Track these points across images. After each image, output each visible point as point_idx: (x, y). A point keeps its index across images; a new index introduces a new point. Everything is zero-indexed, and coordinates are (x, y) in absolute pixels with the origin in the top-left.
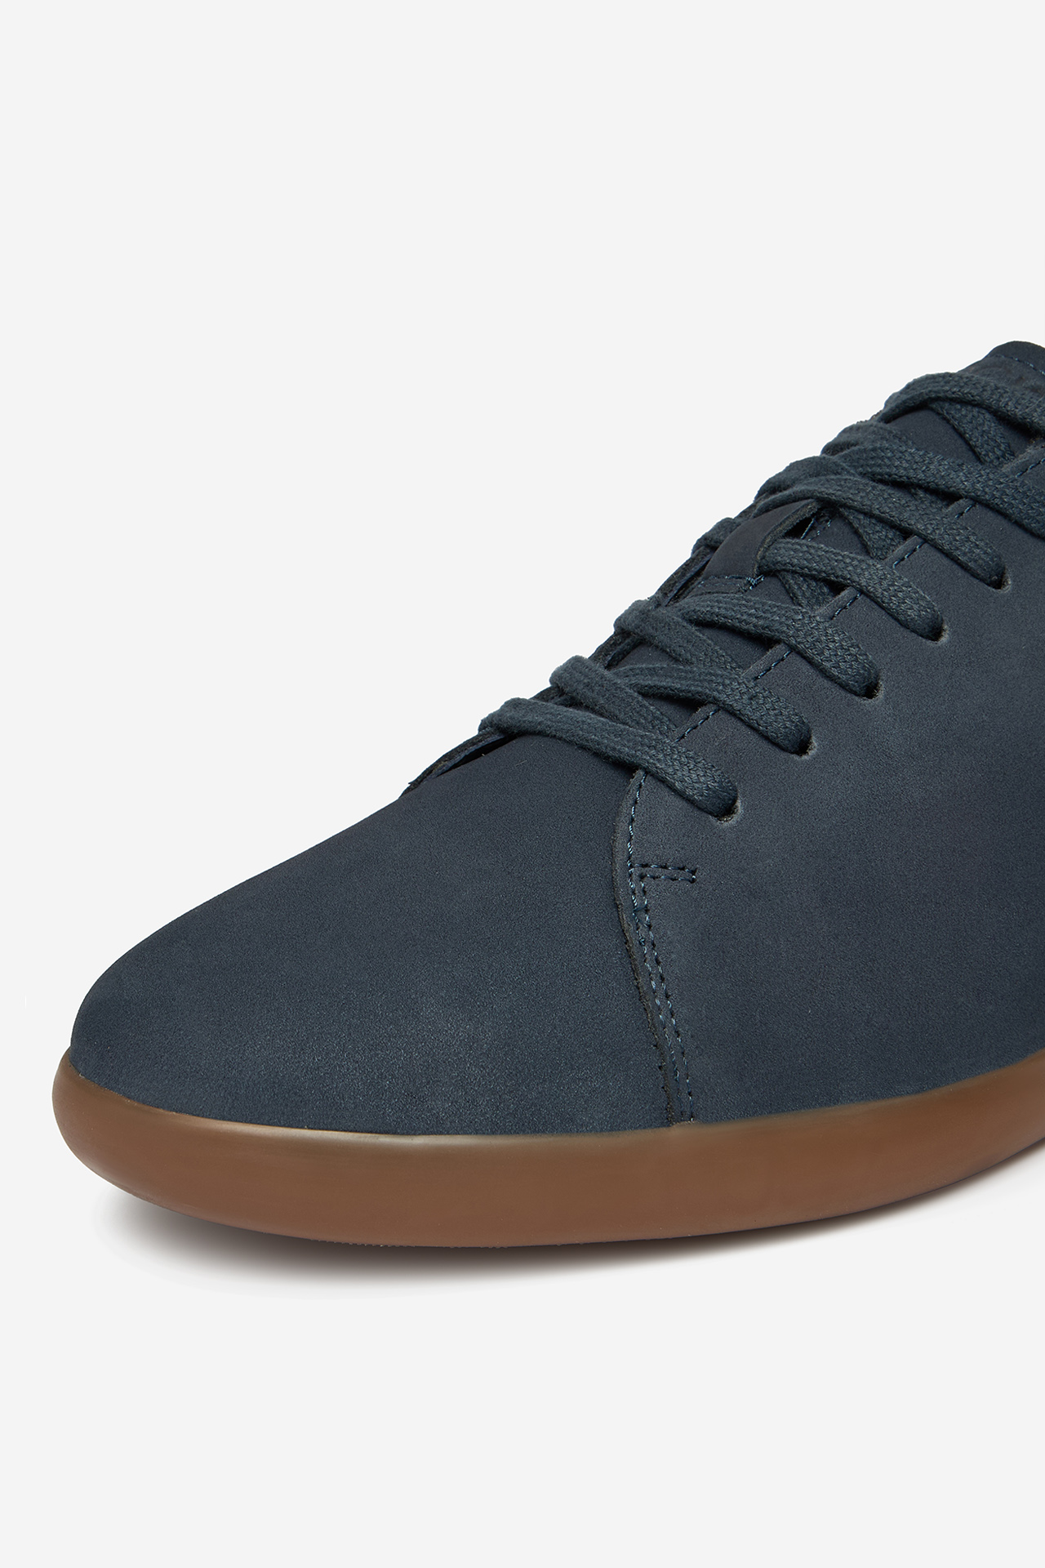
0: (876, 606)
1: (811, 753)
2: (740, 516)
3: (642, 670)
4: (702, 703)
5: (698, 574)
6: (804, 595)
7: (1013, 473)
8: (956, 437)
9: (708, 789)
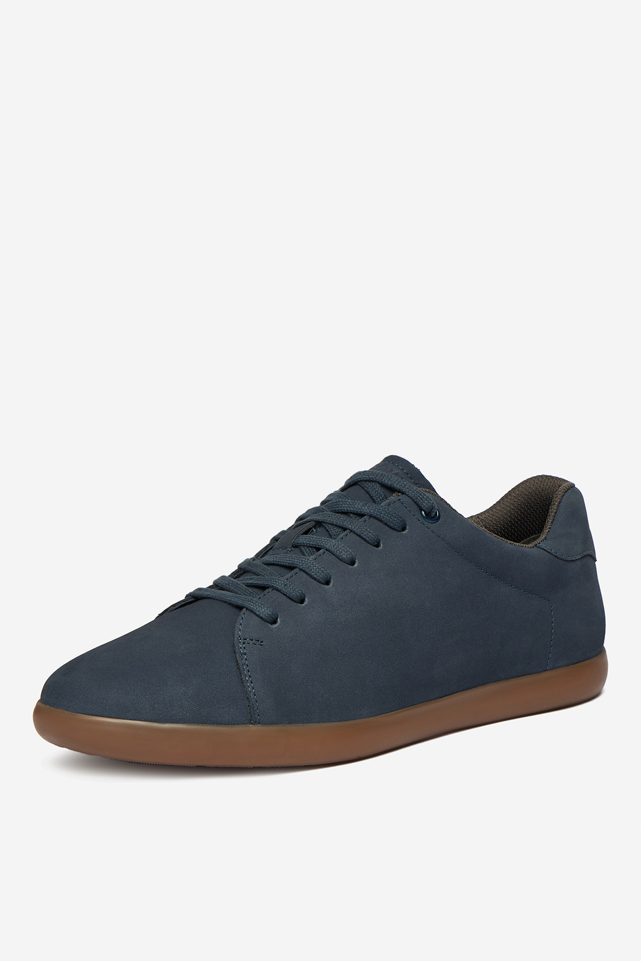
0: (331, 554)
1: (305, 603)
2: (288, 529)
3: (247, 579)
4: (268, 588)
5: (271, 549)
6: (307, 552)
7: (385, 505)
8: (366, 493)
9: (268, 614)
